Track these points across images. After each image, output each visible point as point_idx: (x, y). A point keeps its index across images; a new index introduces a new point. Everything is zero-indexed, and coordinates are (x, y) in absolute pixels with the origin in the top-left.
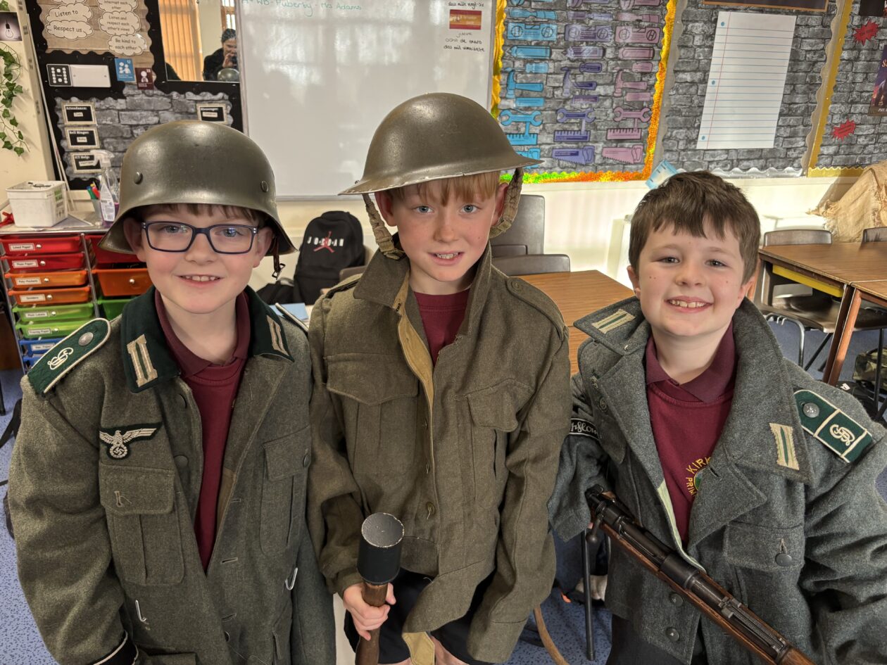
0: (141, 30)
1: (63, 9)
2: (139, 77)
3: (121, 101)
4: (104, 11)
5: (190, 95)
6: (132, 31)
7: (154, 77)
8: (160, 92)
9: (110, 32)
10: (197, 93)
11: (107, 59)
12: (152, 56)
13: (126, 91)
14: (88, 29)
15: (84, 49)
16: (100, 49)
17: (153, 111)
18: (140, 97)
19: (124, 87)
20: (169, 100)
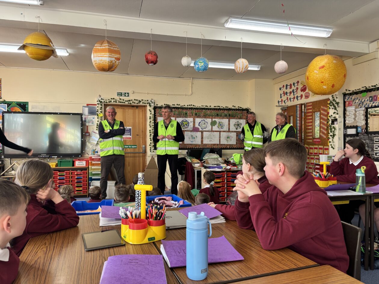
0: (364, 119)
1: (349, 116)
2: (362, 131)
3: (358, 137)
4: (357, 116)
5: (373, 135)
6: (362, 120)
7: (365, 131)
8: (366, 135)
9: (358, 120)
10: (374, 134)
11: (356, 127)
12: (365, 125)
13: (359, 135)
14: (353, 120)
15: (352, 125)
16: (355, 125)
17: (364, 139)
18: (362, 136)
19: (359, 134)
20: (368, 137)
